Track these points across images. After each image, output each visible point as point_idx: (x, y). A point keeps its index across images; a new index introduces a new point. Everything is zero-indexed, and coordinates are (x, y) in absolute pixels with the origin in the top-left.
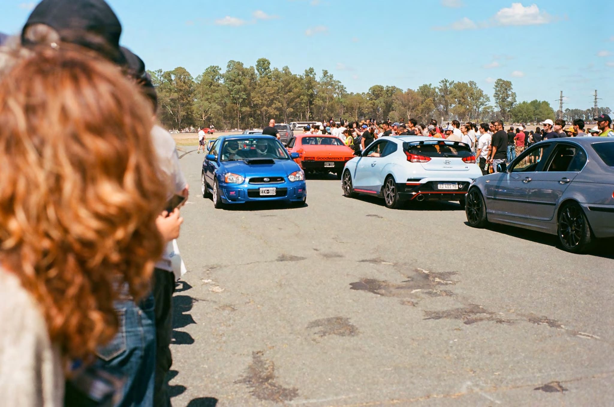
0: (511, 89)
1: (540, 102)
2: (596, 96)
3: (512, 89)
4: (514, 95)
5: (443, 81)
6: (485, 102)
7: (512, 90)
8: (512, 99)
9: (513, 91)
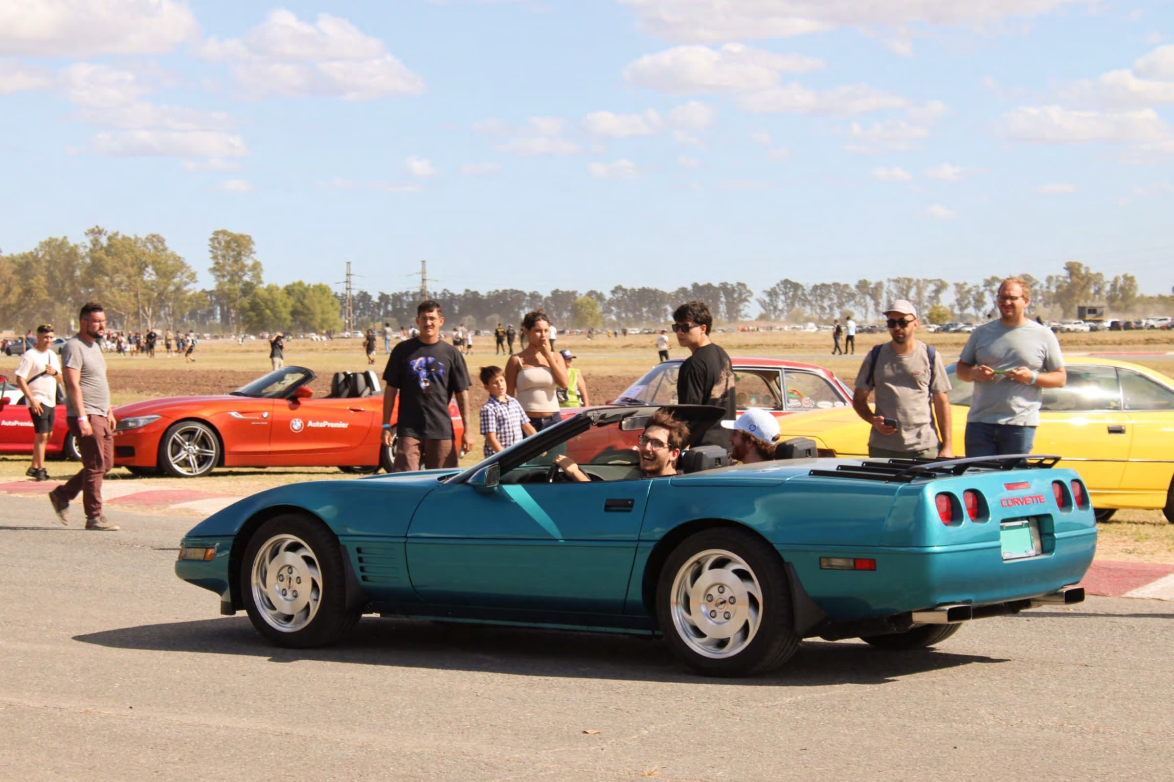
0: (252, 253)
1: (309, 285)
2: (424, 272)
3: (255, 253)
4: (256, 267)
5: (92, 232)
6: (186, 284)
7: (253, 255)
8: (254, 276)
9: (257, 257)
